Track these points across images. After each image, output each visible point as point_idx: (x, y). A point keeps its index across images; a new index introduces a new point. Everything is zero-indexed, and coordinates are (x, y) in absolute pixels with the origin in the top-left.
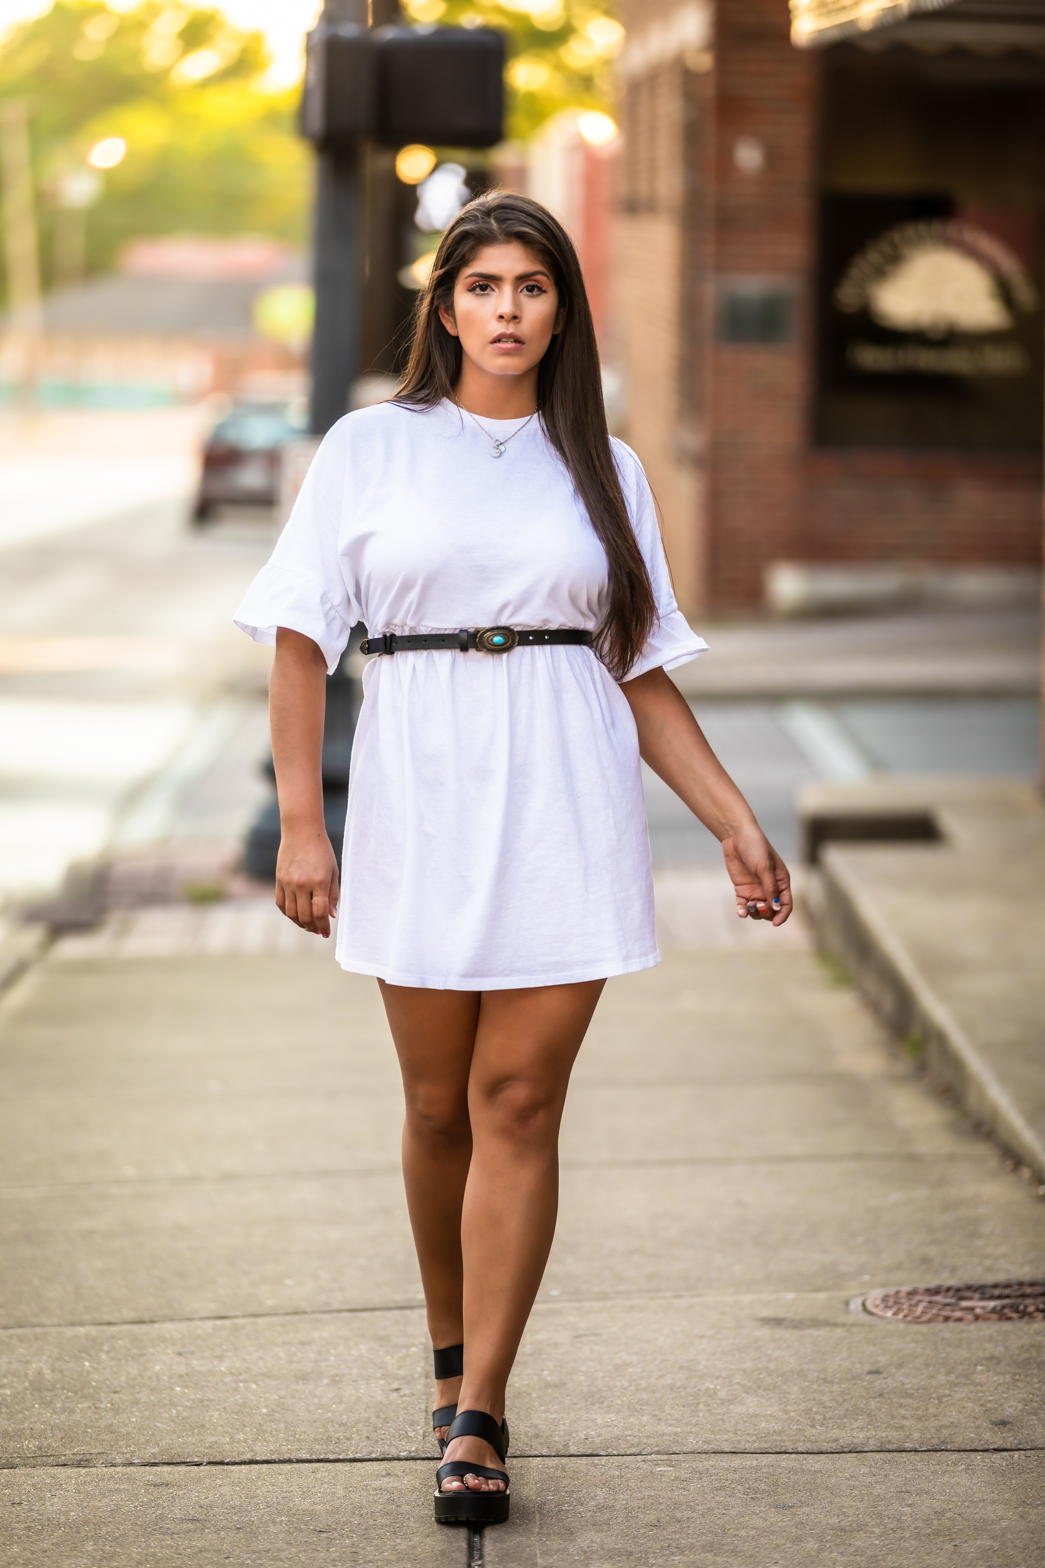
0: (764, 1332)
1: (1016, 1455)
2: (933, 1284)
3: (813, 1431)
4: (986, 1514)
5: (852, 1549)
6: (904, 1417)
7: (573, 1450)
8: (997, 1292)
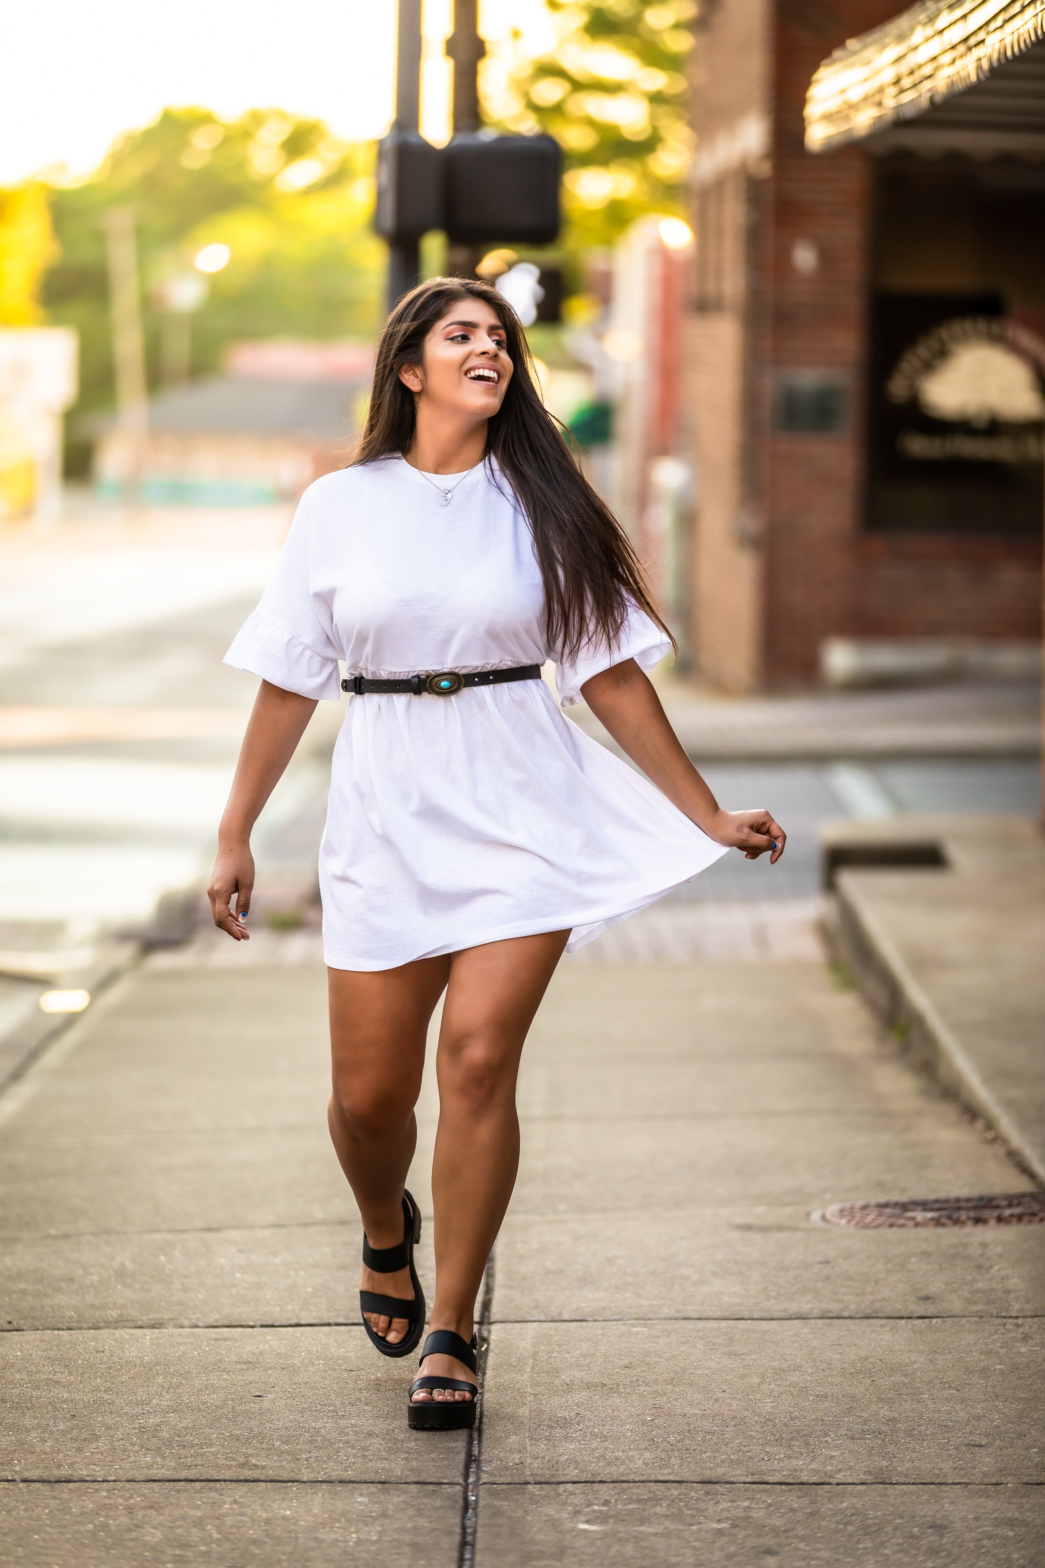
0: (736, 1235)
1: (935, 1321)
2: (883, 1199)
3: (768, 1303)
4: (902, 1359)
5: (787, 1383)
6: (845, 1294)
7: (566, 1316)
8: (937, 1206)
